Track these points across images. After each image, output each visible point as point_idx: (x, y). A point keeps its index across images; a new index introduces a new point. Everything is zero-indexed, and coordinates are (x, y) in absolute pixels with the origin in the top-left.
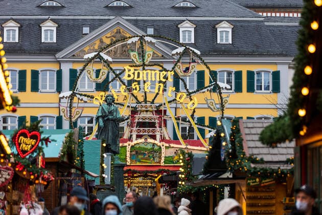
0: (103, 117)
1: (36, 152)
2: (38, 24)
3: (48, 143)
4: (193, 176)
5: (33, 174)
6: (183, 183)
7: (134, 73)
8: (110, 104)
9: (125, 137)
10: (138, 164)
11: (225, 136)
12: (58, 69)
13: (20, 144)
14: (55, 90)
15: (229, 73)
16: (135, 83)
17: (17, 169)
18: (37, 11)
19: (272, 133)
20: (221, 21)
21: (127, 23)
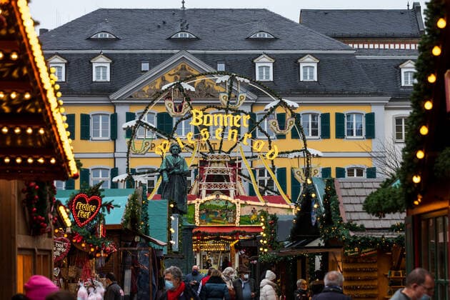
0: (167, 170)
1: (96, 220)
2: (88, 60)
3: (111, 209)
4: (278, 243)
5: (94, 247)
6: (266, 250)
7: (203, 118)
8: (175, 155)
9: (193, 192)
10: (209, 225)
11: (316, 197)
12: (113, 113)
13: (77, 211)
14: (109, 137)
15: (314, 116)
16: (204, 130)
17: (74, 241)
18: (86, 44)
19: (379, 201)
20: (305, 55)
21: (192, 57)
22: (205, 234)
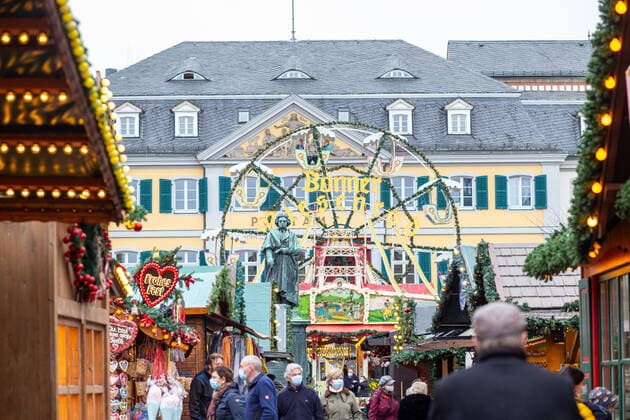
0: (273, 249)
1: (171, 298)
2: (170, 109)
3: (191, 283)
4: (416, 337)
5: (168, 332)
6: (401, 348)
7: (319, 182)
8: (282, 229)
9: (308, 280)
10: (328, 322)
11: (466, 272)
12: (202, 177)
13: (146, 286)
14: (197, 210)
15: (468, 181)
16: (321, 197)
17: (142, 325)
18: (166, 87)
19: (544, 257)
20: (453, 99)
21: (306, 103)
22: (323, 335)
